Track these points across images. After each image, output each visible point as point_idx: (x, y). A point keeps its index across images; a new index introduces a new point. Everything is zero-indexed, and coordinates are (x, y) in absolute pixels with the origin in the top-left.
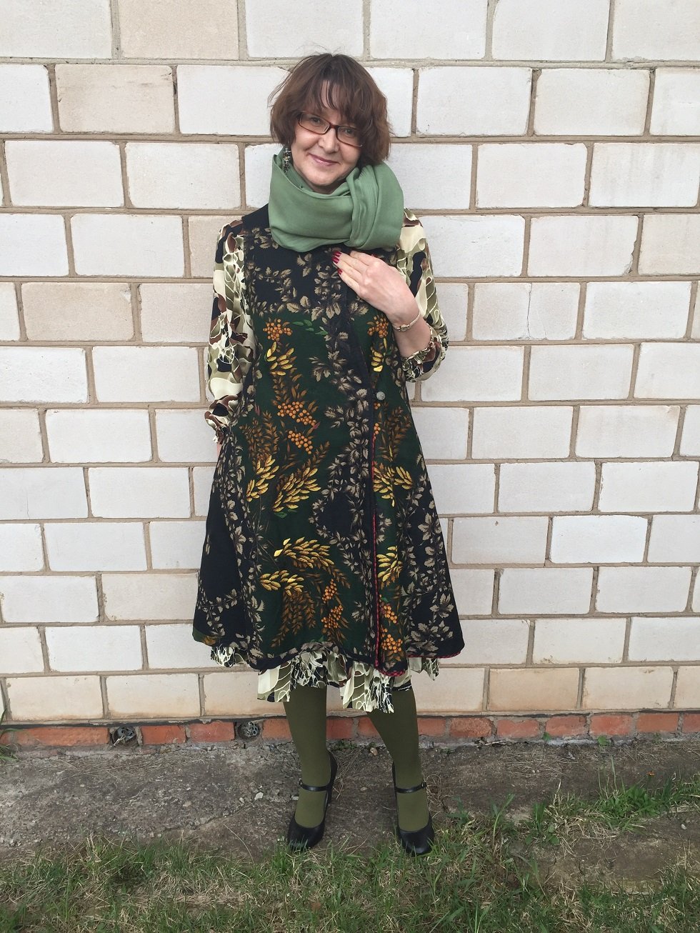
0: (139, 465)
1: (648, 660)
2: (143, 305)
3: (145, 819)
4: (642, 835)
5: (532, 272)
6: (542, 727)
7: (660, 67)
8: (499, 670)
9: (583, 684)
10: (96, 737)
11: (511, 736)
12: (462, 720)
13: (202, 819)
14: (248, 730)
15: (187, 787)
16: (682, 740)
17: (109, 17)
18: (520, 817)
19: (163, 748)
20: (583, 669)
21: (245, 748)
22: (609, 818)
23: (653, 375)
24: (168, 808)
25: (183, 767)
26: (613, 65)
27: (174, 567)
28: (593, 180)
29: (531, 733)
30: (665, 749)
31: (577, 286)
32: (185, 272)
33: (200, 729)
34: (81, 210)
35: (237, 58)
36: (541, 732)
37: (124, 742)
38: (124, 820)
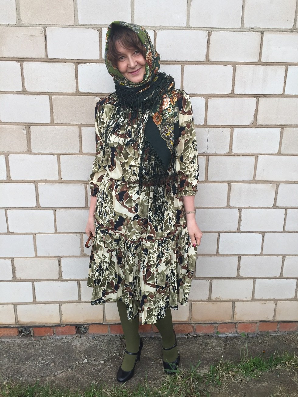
0: (31, 208)
1: (263, 298)
2: (32, 136)
3: (32, 371)
4: (259, 381)
5: (209, 123)
6: (216, 328)
7: (266, 31)
8: (196, 303)
9: (234, 309)
10: (12, 333)
11: (202, 332)
12: (180, 325)
13: (58, 372)
14: (82, 330)
15: (53, 356)
16: (279, 335)
17: (15, 5)
18: (204, 371)
19: (43, 338)
20: (234, 302)
21: (81, 338)
22: (245, 372)
23: (264, 170)
24: (43, 367)
25: (52, 347)
26: (245, 30)
27: (47, 255)
28: (236, 82)
29: (211, 331)
30: (272, 339)
31: (229, 129)
32: (51, 121)
33: (60, 329)
34: (3, 92)
35: (74, 25)
36: (215, 331)
37: (25, 335)
38: (22, 372)
